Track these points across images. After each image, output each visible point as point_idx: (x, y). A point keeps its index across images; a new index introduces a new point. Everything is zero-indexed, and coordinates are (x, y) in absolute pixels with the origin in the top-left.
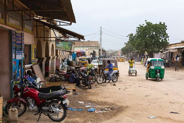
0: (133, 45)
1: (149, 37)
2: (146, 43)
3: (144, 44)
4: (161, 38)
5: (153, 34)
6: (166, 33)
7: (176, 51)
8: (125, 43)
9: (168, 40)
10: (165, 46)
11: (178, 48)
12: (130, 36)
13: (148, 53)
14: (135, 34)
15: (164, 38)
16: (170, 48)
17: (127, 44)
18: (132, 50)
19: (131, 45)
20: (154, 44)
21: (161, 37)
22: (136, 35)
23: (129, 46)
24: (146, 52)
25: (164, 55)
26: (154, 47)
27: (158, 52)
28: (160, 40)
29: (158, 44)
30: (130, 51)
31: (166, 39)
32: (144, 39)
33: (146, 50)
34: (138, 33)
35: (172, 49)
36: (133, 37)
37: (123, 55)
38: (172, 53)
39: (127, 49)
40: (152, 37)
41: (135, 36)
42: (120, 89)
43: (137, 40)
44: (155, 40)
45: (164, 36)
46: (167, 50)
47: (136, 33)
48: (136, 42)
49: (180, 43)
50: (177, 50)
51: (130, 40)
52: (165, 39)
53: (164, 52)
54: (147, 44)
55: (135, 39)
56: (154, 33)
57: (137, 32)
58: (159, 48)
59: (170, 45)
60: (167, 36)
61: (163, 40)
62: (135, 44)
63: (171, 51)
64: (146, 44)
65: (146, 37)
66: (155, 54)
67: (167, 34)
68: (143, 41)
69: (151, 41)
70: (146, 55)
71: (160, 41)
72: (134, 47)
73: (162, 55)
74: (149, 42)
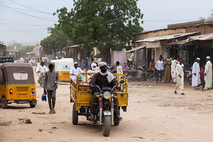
0: (68, 32)
1: (101, 15)
2: (95, 28)
3: (91, 29)
4: (127, 19)
5: (109, 9)
6: (136, 7)
7: (158, 45)
8: (49, 29)
9: (142, 22)
10: (135, 36)
11: (161, 41)
12: (60, 12)
13: (99, 49)
14: (72, 10)
15: (132, 19)
16: (145, 40)
17: (53, 30)
18: (65, 46)
19: (61, 32)
20: (111, 31)
21: (126, 16)
22: (73, 10)
23: (58, 34)
24: (95, 49)
25: (133, 54)
26: (112, 36)
27: (120, 49)
28: (124, 23)
29: (121, 32)
30: (59, 46)
31: (138, 21)
32: (89, 20)
33: (96, 45)
34: (78, 7)
35: (149, 41)
36: (67, 15)
37: (46, 55)
38: (150, 50)
39: (54, 42)
40: (109, 16)
41: (71, 14)
43: (76, 21)
44: (114, 21)
45: (132, 14)
46: (139, 44)
47: (74, 7)
48: (72, 26)
49: (165, 30)
50: (159, 43)
51: (61, 22)
52: (136, 21)
53: (133, 49)
54: (97, 30)
55: (73, 19)
56: (112, 7)
57: (75, 5)
58: (124, 40)
59: (146, 33)
60: (139, 13)
61: (130, 22)
62: (71, 31)
63: (148, 46)
64: (95, 31)
65: (94, 15)
66: (115, 52)
67: (140, 10)
68: (90, 24)
69: (106, 26)
70: (95, 54)
71: (126, 24)
72: (70, 37)
73: (128, 55)
74: (101, 25)
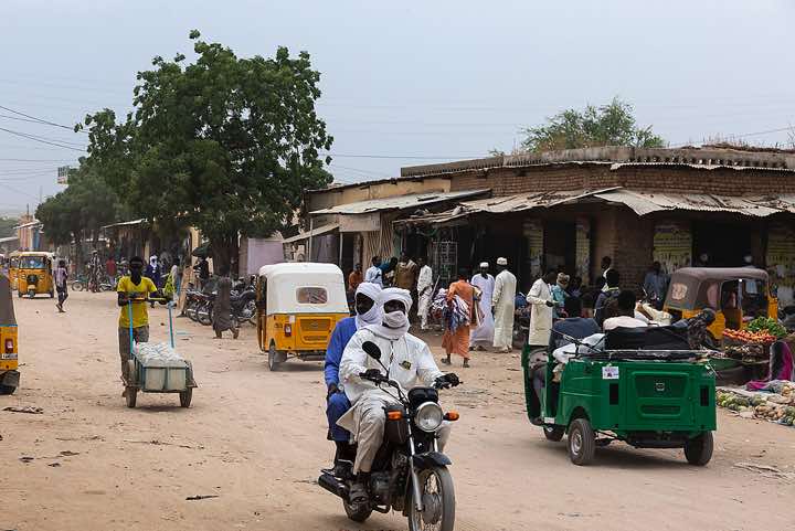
0: (117, 180)
1: (213, 133)
2: (196, 172)
3: (183, 176)
4: (287, 147)
5: (236, 118)
6: (313, 115)
7: (372, 225)
8: (61, 171)
9: (328, 160)
10: (309, 197)
11: (382, 212)
12: (94, 124)
13: (205, 233)
14: (130, 116)
15: (301, 148)
16: (336, 209)
17: (73, 176)
18: (109, 219)
19: (98, 181)
20: (240, 180)
21: (283, 141)
22: (134, 118)
23: (90, 187)
24: (195, 232)
25: (301, 248)
26: (244, 196)
27: (265, 234)
28: (280, 159)
29: (269, 184)
30: (93, 220)
31: (316, 154)
32: (179, 148)
33: (195, 220)
34: (147, 109)
35: (349, 212)
36: (113, 132)
37: (52, 247)
38: (350, 237)
39: (76, 211)
40: (235, 137)
41: (128, 129)
42: (27, 460)
43: (142, 150)
44: (248, 154)
45: (302, 136)
46: (321, 220)
47: (135, 110)
48: (129, 162)
49: (394, 182)
50: (377, 218)
51: (96, 153)
52: (310, 154)
53: (303, 235)
54: (202, 177)
55: (131, 145)
56: (246, 114)
57: (140, 105)
58: (276, 206)
59: (341, 190)
60: (322, 134)
61: (295, 156)
62: (125, 179)
63: (346, 226)
64: (195, 180)
65: (192, 135)
66: (252, 242)
67: (323, 125)
68: (180, 160)
69: (228, 165)
70: (195, 246)
71: (282, 163)
72: (123, 196)
73: (288, 251)
74: (211, 162)
